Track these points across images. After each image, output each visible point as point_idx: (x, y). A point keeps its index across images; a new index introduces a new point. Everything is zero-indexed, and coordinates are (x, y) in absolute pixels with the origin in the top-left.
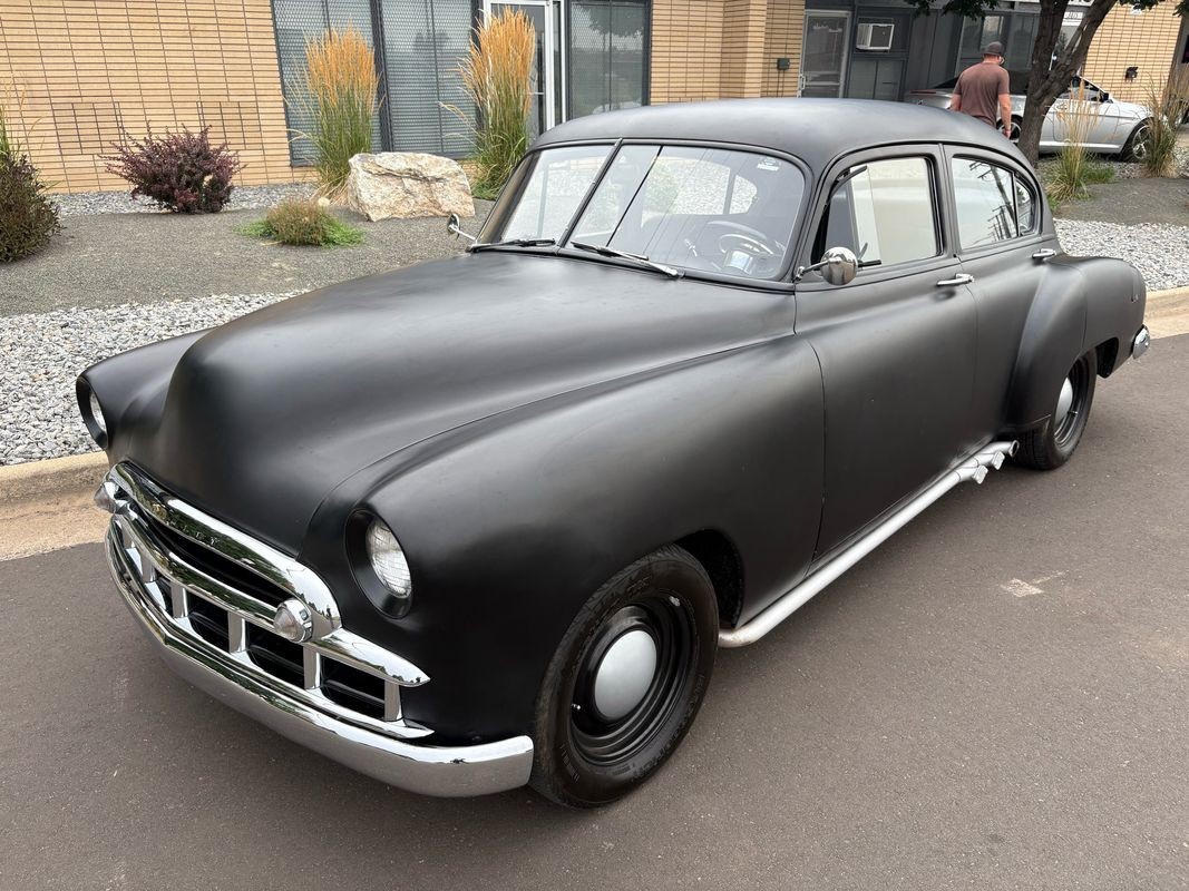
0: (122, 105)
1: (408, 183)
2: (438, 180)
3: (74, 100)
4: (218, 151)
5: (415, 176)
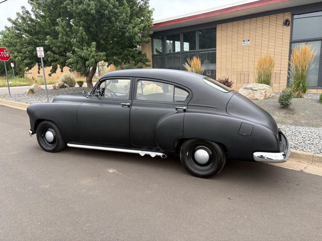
0: (250, 73)
1: (250, 90)
2: (256, 90)
3: (241, 72)
4: (231, 82)
5: (251, 89)
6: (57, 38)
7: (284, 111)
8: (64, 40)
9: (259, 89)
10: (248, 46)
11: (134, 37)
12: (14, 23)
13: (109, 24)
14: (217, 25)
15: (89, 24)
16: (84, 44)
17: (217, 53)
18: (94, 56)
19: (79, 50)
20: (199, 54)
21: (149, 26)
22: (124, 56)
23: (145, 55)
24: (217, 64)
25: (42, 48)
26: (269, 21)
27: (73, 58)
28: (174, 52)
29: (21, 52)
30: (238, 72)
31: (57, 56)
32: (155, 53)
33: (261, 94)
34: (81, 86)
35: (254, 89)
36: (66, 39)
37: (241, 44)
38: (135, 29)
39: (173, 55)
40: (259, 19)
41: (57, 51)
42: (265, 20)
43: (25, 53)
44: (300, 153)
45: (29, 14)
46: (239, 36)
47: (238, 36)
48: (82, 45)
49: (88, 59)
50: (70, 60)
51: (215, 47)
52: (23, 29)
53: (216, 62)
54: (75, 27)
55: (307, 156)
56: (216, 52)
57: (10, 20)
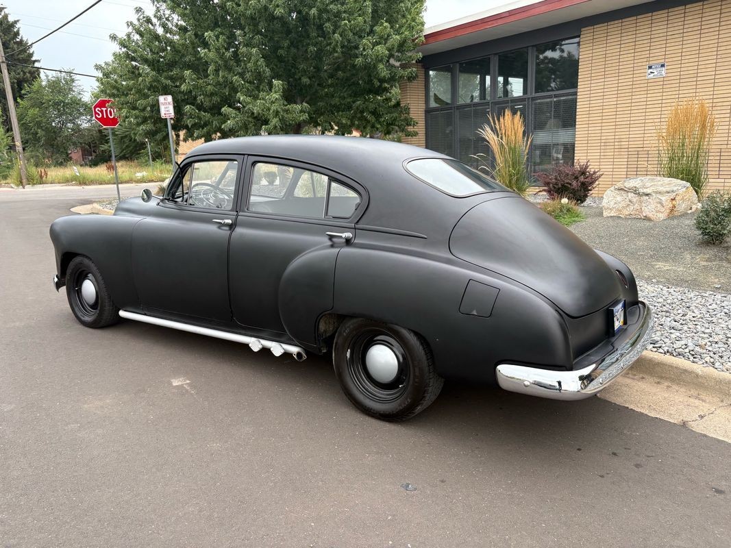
1: (631, 195)
2: (647, 195)
5: (635, 191)
6: (207, 76)
7: (711, 252)
8: (221, 80)
9: (656, 193)
10: (662, 79)
11: (375, 67)
12: (123, 44)
13: (320, 39)
14: (582, 30)
15: (278, 42)
16: (261, 87)
17: (578, 100)
18: (278, 112)
19: (248, 99)
20: (535, 104)
21: (413, 40)
22: (355, 113)
23: (407, 110)
24: (577, 130)
25: (169, 98)
26: (719, 12)
27: (234, 118)
28: (483, 101)
29: (134, 108)
30: (630, 150)
31: (206, 116)
32: (433, 104)
33: (659, 205)
34: (271, 183)
35: (641, 191)
36: (223, 77)
37: (642, 75)
38: (376, 48)
39: (472, 108)
40: (693, 9)
41: (207, 104)
42: (707, 10)
43: (144, 109)
44: (700, 373)
45: (152, 25)
46: (639, 54)
47: (636, 54)
48: (258, 88)
49: (269, 120)
50: (230, 123)
51: (575, 85)
52: (141, 56)
53: (575, 125)
54: (245, 49)
55: (719, 382)
56: (576, 99)
57: (113, 38)
